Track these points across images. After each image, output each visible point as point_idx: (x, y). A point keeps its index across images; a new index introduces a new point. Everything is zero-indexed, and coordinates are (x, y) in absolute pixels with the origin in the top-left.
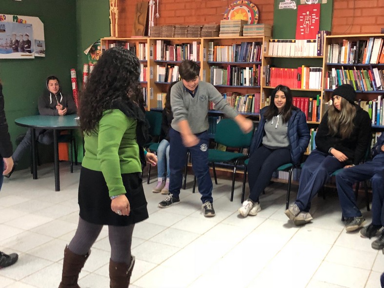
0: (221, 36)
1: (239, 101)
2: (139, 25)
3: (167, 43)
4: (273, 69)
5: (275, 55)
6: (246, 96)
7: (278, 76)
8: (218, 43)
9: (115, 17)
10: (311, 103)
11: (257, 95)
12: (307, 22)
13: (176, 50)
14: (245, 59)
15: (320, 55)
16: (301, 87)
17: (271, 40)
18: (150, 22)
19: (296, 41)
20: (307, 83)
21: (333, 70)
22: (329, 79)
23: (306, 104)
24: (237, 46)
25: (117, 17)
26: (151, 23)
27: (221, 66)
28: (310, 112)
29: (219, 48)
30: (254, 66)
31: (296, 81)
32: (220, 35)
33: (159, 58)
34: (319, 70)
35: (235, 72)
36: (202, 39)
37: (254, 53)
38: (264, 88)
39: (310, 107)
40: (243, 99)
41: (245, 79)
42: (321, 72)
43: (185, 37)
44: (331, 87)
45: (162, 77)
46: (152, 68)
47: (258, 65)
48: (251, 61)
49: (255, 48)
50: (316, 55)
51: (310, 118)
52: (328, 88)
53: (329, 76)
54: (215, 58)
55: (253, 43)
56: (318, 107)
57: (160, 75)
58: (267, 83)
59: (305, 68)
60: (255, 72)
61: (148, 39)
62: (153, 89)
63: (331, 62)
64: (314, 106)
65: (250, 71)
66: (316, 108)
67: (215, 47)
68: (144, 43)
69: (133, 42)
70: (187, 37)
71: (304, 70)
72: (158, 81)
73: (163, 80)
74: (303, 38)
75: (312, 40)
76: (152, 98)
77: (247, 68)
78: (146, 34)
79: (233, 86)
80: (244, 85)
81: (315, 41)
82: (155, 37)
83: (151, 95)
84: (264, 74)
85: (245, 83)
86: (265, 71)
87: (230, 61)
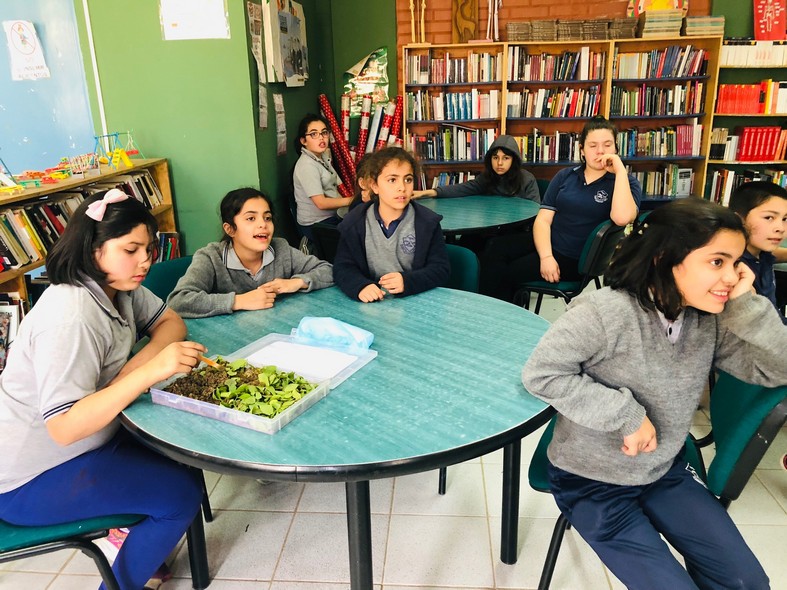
0: (646, 37)
1: (653, 139)
2: (464, 21)
6: (663, 132)
7: (730, 96)
12: (769, 15)
20: (774, 106)
25: (423, 5)
30: (689, 83)
31: (756, 104)
32: (644, 35)
36: (612, 43)
40: (658, 135)
41: (672, 104)
43: (579, 39)
45: (514, 109)
47: (695, 82)
48: (679, 76)
50: (785, 64)
54: (617, 73)
57: (510, 107)
59: (773, 83)
60: (691, 92)
61: (506, 45)
65: (683, 90)
67: (618, 55)
73: (515, 114)
74: (767, 37)
75: (781, 42)
77: (678, 88)
81: (785, 43)
82: (518, 41)
85: (672, 111)
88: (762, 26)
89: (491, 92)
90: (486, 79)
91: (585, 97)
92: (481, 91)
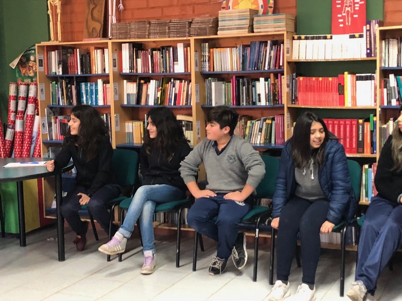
0: (221, 34)
1: (252, 128)
2: (94, 22)
3: (138, 48)
4: (301, 78)
5: (302, 58)
6: (262, 121)
7: (309, 89)
8: (215, 44)
9: (56, 11)
10: (361, 127)
11: (278, 119)
12: (347, 9)
13: (152, 57)
14: (257, 65)
15: (371, 56)
16: (344, 104)
17: (296, 37)
18: (110, 17)
19: (334, 36)
20: (354, 98)
21: (392, 76)
22: (385, 90)
23: (354, 129)
24: (245, 47)
25: (59, 11)
26: (112, 19)
27: (221, 77)
28: (360, 139)
29: (216, 52)
30: (272, 75)
31: (336, 96)
32: (219, 32)
33: (126, 69)
34: (371, 78)
35: (244, 85)
36: (192, 39)
37: (270, 57)
38: (289, 108)
39: (360, 132)
40: (257, 124)
41: (259, 95)
42: (373, 81)
43: (165, 37)
44: (389, 102)
45: (131, 98)
46: (117, 85)
47: (278, 74)
48: (266, 69)
49: (271, 49)
50: (363, 56)
51: (360, 150)
52: (386, 104)
53: (385, 87)
54: (212, 66)
55: (269, 42)
56: (372, 132)
57: (128, 95)
58: (293, 100)
59: (350, 76)
60: (274, 85)
61: (110, 42)
62: (118, 116)
63: (387, 66)
64: (365, 132)
65: (267, 83)
66: (369, 133)
67: (211, 50)
68: (102, 48)
69: (85, 47)
70: (169, 37)
71: (348, 78)
72: (125, 103)
73: (133, 102)
74: (343, 31)
75: (357, 35)
76: (118, 129)
77: (262, 79)
78: (105, 35)
79: (241, 106)
80: (258, 104)
81: (361, 36)
82: (120, 39)
83: (117, 125)
84: (288, 86)
85: (260, 101)
86: (289, 83)
87: (235, 70)
88: (341, 20)
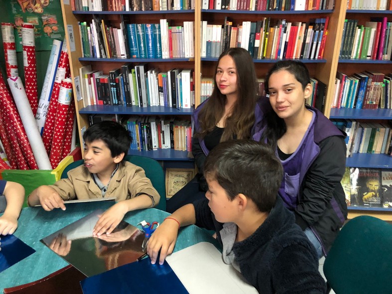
45: (213, 48)
57: (209, 43)
72: (204, 55)
73: (216, 53)
89: (185, 23)
90: (177, 7)
91: (306, 33)
92: (172, 23)
